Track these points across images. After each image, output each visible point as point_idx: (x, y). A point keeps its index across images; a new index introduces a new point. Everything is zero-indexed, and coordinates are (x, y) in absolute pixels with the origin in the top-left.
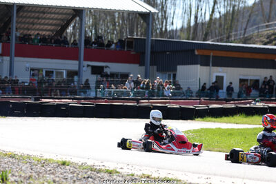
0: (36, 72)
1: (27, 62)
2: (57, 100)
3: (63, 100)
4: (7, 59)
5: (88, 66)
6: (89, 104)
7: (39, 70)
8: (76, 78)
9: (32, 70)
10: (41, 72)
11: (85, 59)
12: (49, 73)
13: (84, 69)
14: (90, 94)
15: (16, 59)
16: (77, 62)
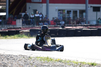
0: (61, 12)
1: (56, 6)
2: (74, 27)
3: (78, 27)
4: (45, 5)
5: (91, 7)
6: (94, 28)
7: (63, 10)
8: (84, 14)
9: (59, 10)
10: (64, 12)
11: (89, 3)
12: (69, 12)
13: (89, 9)
14: (93, 23)
15: (50, 4)
16: (84, 5)
